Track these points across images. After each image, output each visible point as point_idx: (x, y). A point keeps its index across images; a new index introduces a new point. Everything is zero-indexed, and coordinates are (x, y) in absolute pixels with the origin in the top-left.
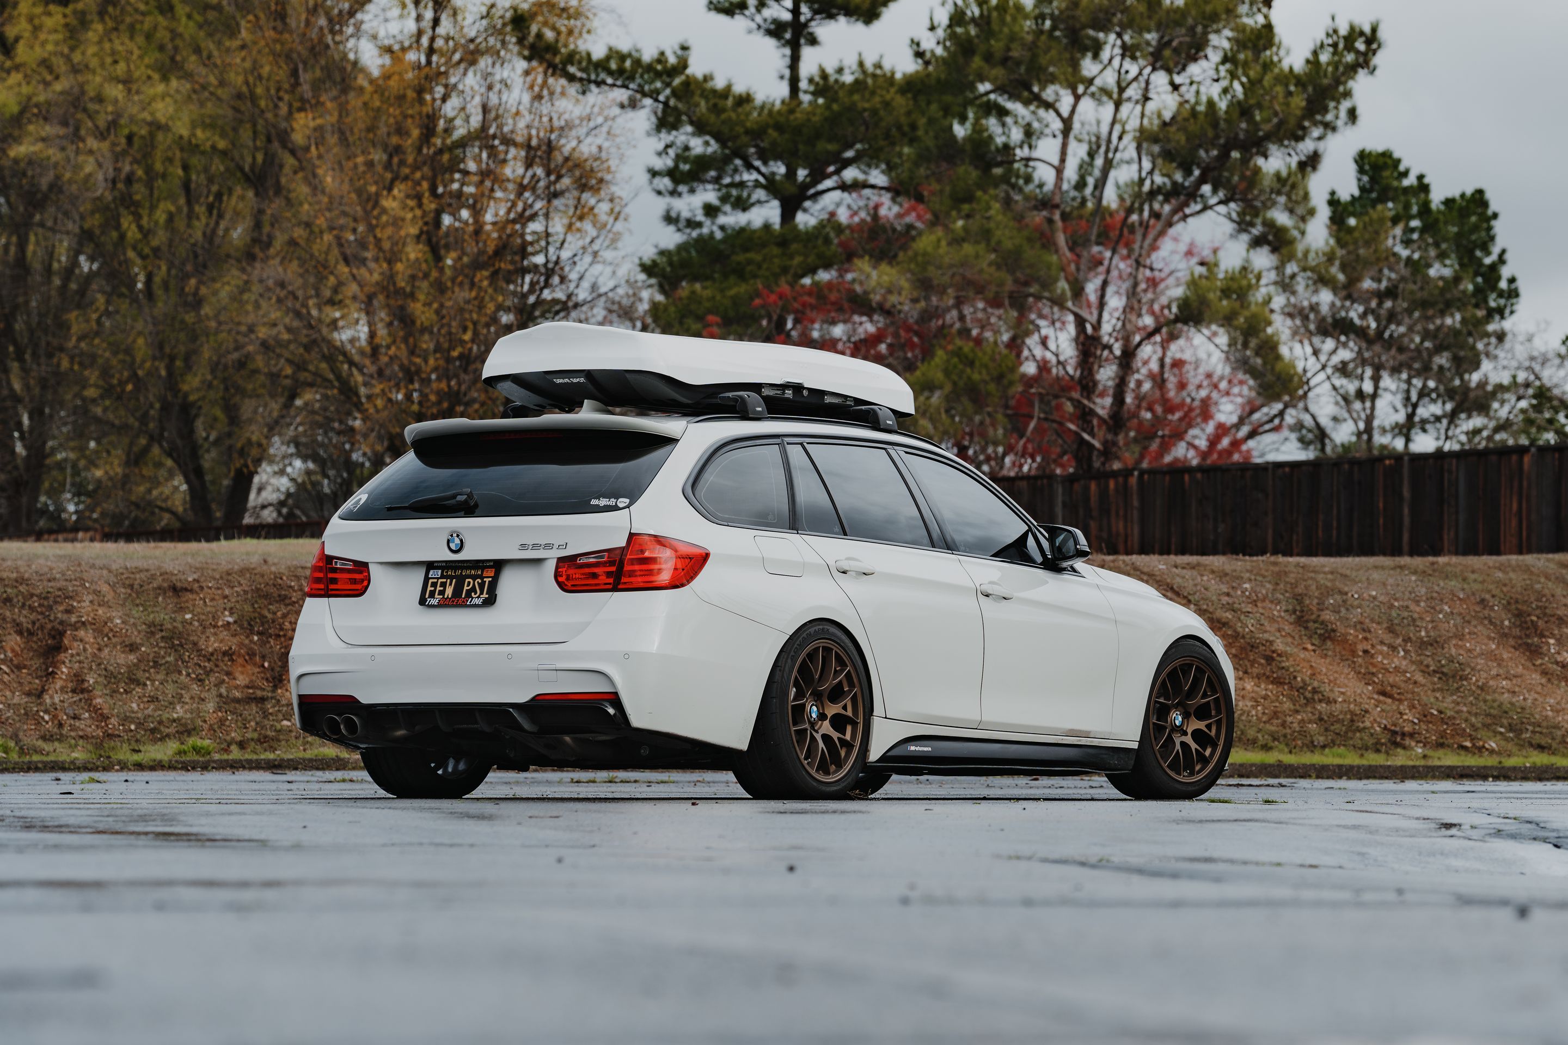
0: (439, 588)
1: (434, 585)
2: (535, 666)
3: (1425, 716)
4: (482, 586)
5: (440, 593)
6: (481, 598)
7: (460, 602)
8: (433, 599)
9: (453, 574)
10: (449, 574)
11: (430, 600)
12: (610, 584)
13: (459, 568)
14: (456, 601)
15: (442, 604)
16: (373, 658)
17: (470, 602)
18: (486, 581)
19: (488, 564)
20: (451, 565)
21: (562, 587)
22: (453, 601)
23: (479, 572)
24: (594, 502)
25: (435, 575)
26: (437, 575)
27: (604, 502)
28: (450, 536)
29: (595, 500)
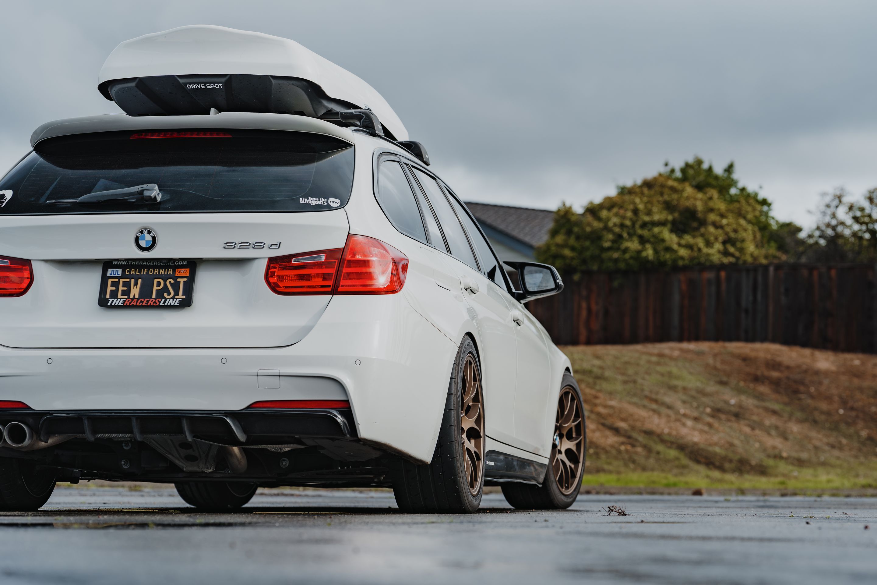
0: (121, 288)
1: (114, 284)
2: (255, 371)
4: (176, 286)
5: (124, 293)
6: (177, 299)
7: (151, 303)
8: (116, 300)
9: (137, 273)
10: (133, 273)
11: (113, 301)
12: (329, 286)
13: (144, 267)
14: (145, 302)
15: (128, 304)
16: (50, 361)
17: (164, 303)
18: (180, 281)
19: (180, 264)
20: (134, 264)
21: (275, 288)
22: (142, 302)
23: (171, 272)
24: (303, 201)
25: (115, 275)
26: (118, 274)
27: (314, 201)
28: (142, 232)
29: (304, 199)
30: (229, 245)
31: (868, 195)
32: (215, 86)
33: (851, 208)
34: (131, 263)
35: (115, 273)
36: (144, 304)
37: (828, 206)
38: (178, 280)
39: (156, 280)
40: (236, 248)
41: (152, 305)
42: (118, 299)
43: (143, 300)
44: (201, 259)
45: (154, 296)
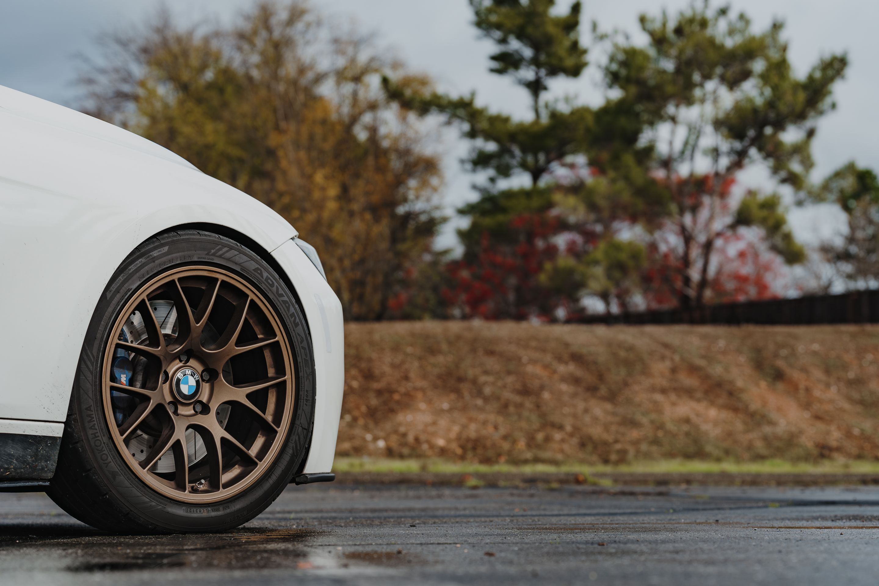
3: (849, 434)
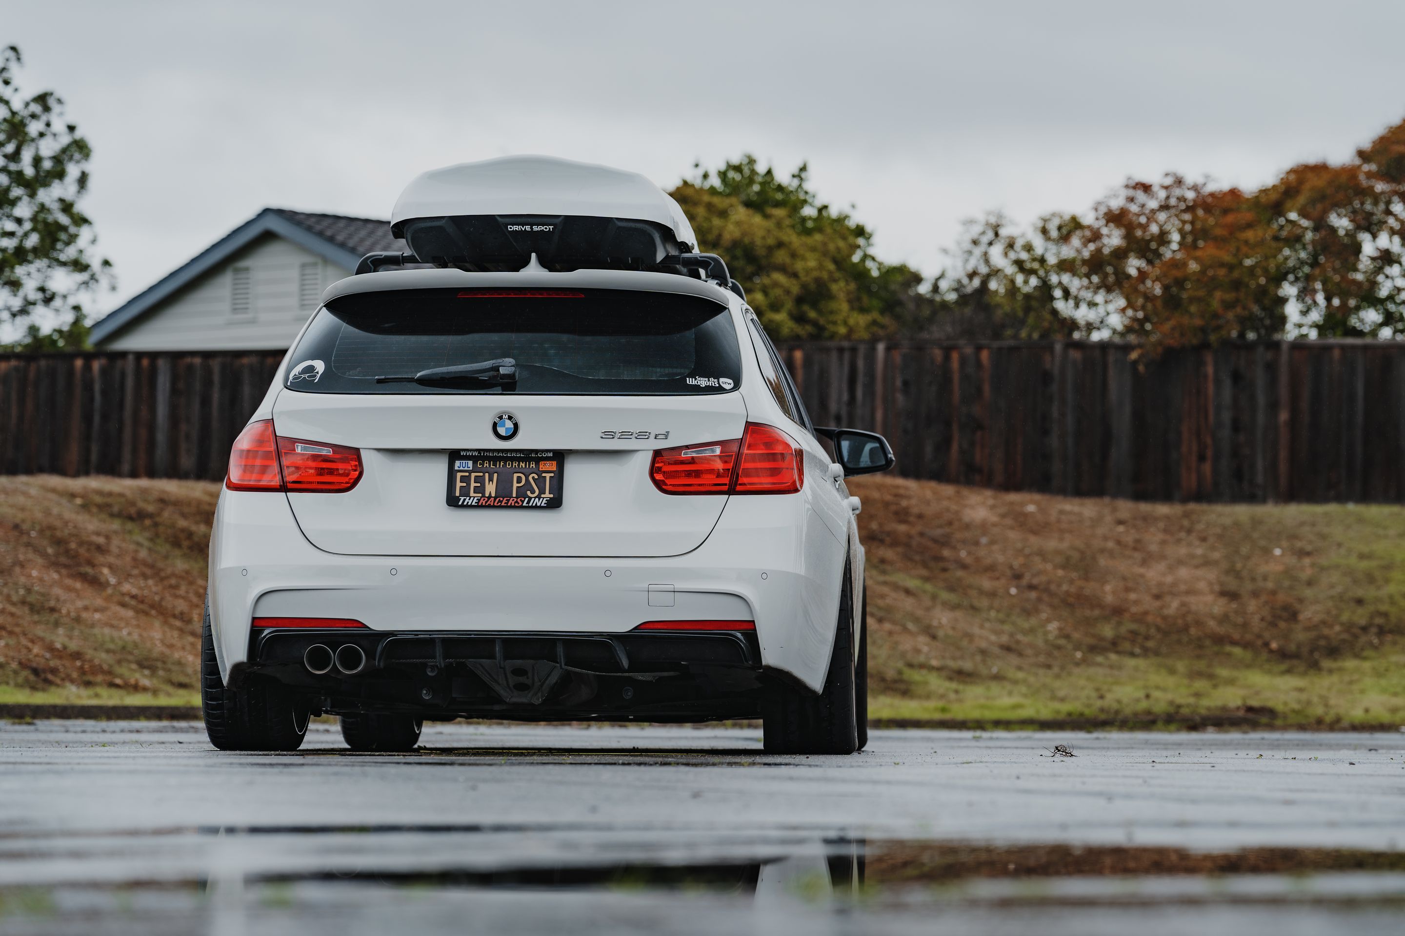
0: (473, 485)
1: (464, 479)
2: (644, 586)
4: (540, 481)
5: (476, 490)
6: (543, 498)
7: (512, 502)
8: (468, 498)
9: (492, 466)
10: (486, 466)
11: (465, 500)
12: (725, 484)
13: (500, 459)
14: (505, 501)
15: (484, 504)
16: (394, 572)
17: (528, 503)
18: (545, 477)
19: (544, 456)
20: (487, 454)
21: (660, 486)
22: (501, 502)
23: (533, 465)
24: (690, 381)
25: (464, 468)
26: (468, 467)
27: (703, 382)
28: (501, 418)
29: (691, 379)
30: (609, 435)
31: (1040, 224)
32: (543, 228)
33: (1011, 246)
34: (484, 454)
35: (464, 466)
36: (503, 504)
37: (975, 242)
38: (544, 475)
39: (516, 475)
40: (616, 438)
41: (513, 504)
42: (470, 497)
43: (501, 499)
44: (571, 450)
45: (514, 495)
